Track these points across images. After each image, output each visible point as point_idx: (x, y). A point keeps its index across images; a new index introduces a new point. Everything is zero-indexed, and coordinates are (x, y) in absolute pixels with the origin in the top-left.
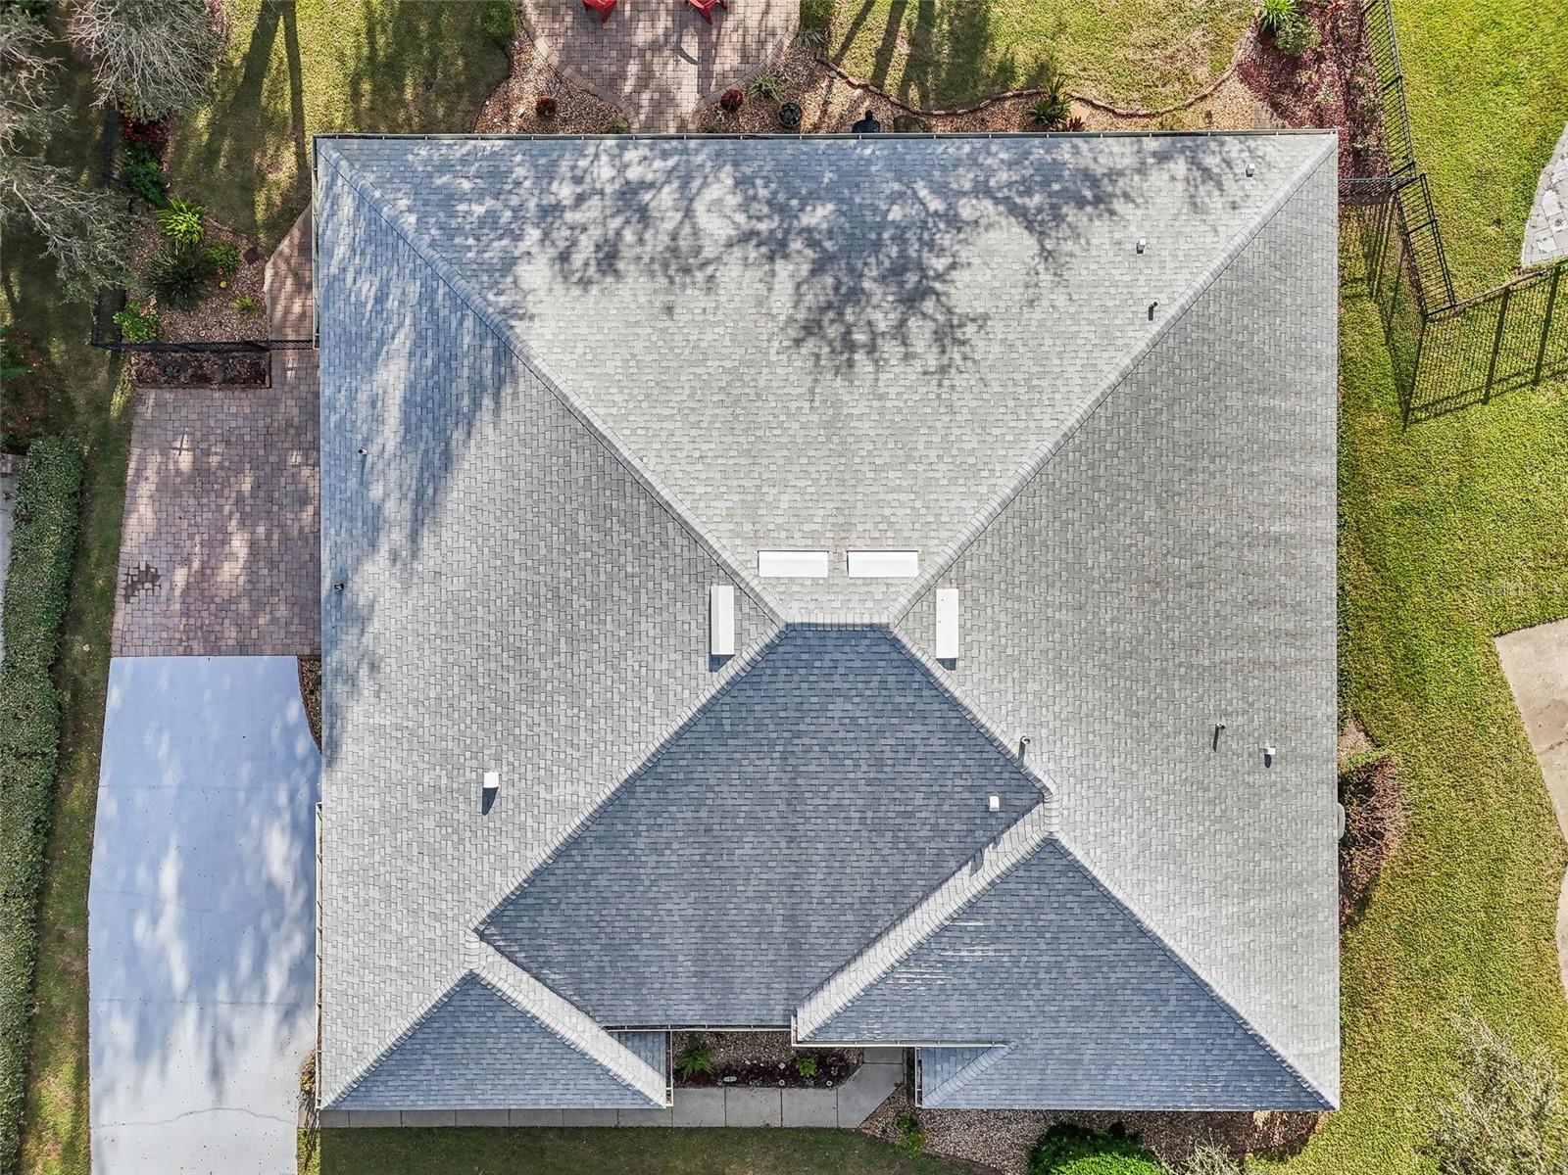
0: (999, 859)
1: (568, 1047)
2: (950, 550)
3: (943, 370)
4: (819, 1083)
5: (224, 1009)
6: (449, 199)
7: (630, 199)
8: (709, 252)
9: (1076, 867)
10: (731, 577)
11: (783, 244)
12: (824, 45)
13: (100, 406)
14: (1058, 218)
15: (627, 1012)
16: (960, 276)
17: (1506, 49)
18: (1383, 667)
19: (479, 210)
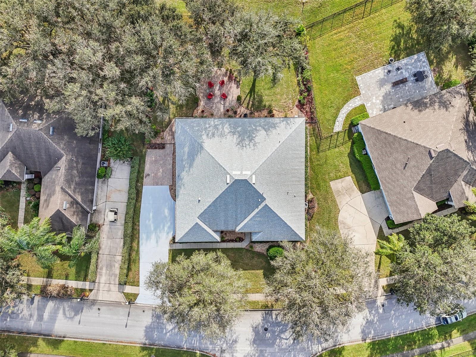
0: (260, 207)
1: (208, 233)
2: (254, 171)
3: (254, 149)
4: (239, 242)
5: (158, 233)
6: (193, 127)
7: (216, 127)
8: (226, 134)
9: (269, 208)
10: (229, 174)
11: (235, 133)
12: (240, 102)
13: (141, 152)
14: (269, 130)
15: (215, 229)
16: (257, 137)
17: (331, 103)
18: (315, 186)
19: (197, 128)
